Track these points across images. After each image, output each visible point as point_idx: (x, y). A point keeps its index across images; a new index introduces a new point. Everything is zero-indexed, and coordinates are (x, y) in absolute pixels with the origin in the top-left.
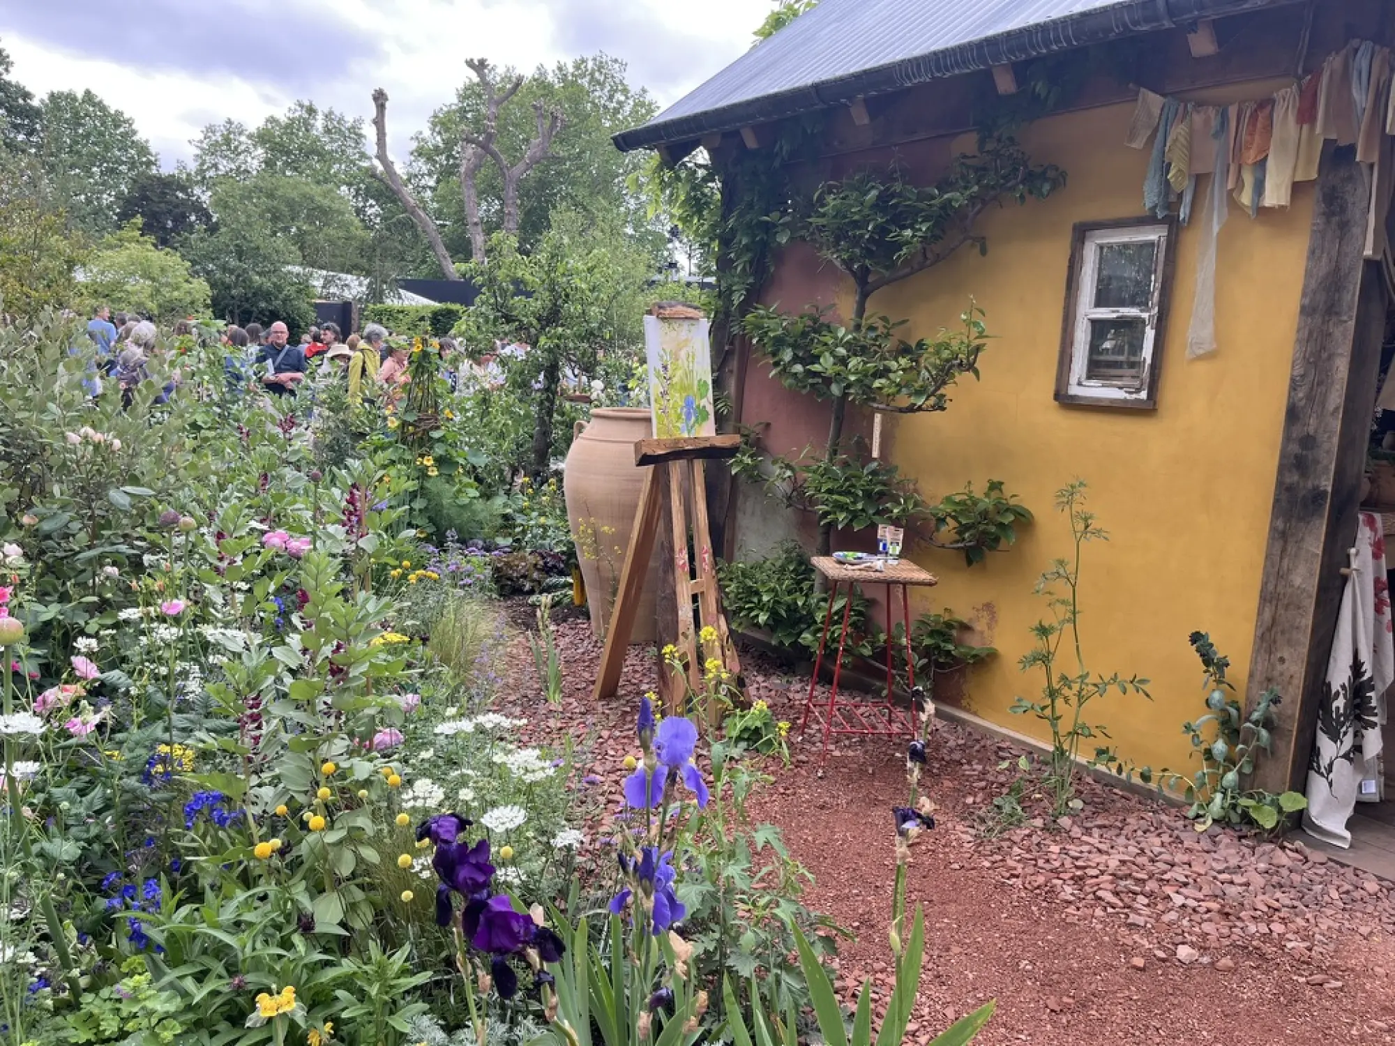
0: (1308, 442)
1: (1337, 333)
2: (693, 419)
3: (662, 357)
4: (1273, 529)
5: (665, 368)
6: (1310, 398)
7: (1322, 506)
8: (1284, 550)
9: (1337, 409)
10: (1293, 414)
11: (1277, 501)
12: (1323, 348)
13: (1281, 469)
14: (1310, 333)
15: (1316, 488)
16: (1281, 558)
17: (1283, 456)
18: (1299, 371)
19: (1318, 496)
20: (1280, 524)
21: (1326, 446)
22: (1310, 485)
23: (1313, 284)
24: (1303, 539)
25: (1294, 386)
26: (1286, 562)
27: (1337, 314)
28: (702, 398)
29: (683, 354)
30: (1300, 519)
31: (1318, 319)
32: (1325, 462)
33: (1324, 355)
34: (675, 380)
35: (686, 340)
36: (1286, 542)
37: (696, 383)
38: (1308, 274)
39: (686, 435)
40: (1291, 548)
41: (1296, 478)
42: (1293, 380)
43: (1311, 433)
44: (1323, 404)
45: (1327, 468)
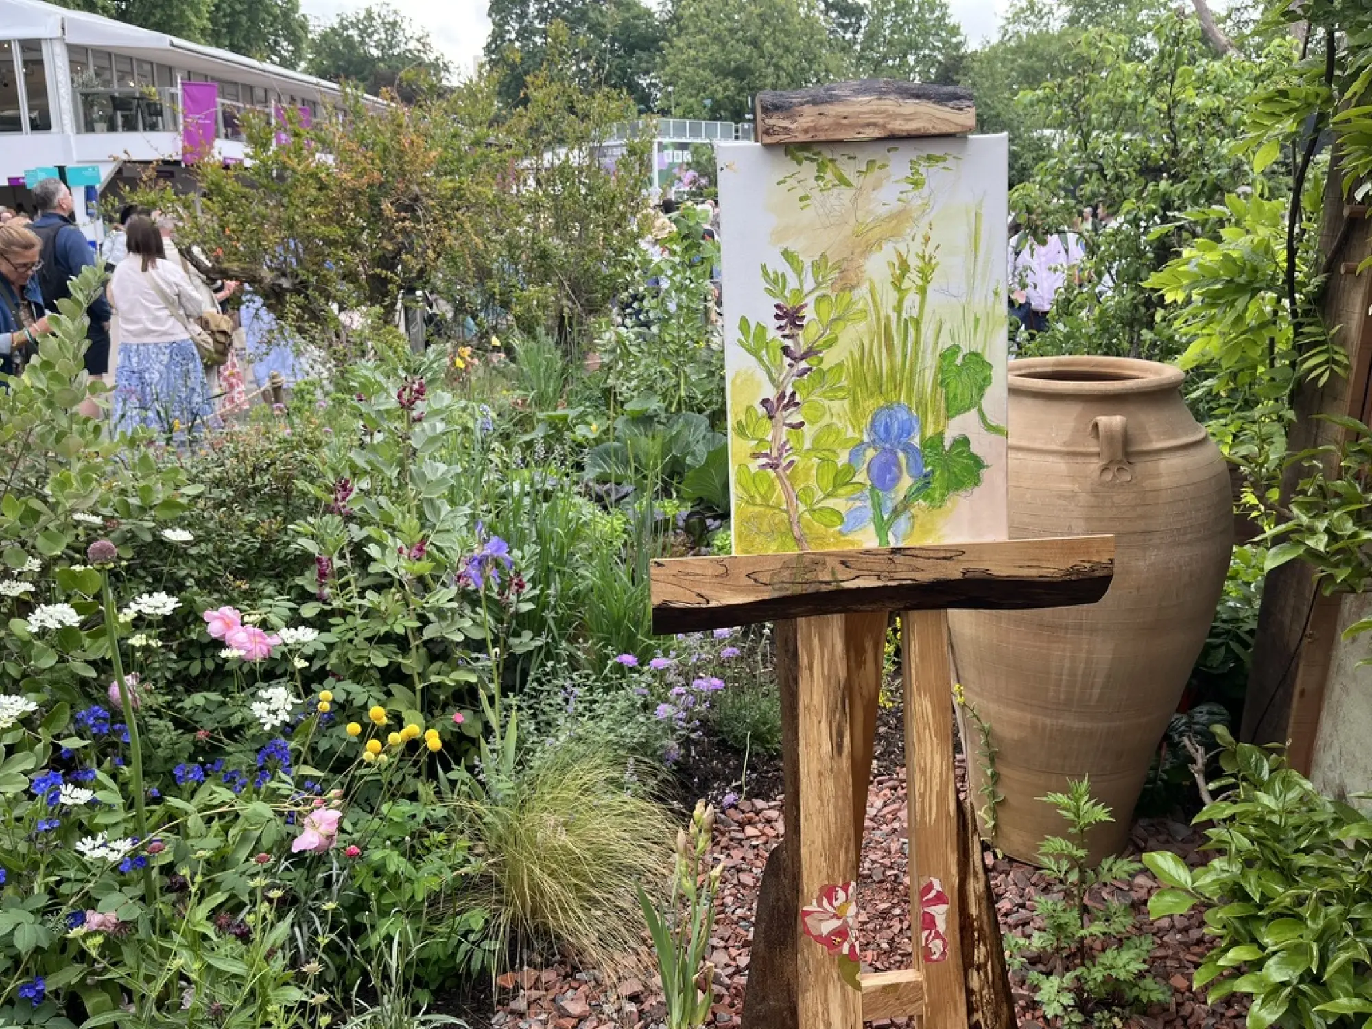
2: (906, 482)
3: (775, 282)
5: (790, 317)
28: (953, 409)
29: (877, 267)
34: (830, 358)
35: (900, 217)
37: (930, 363)
39: (868, 540)
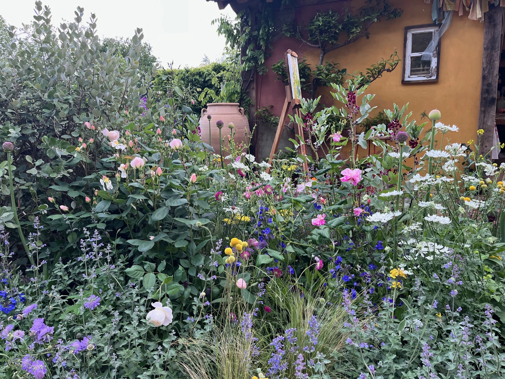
0: (489, 85)
1: (495, 54)
4: (481, 111)
6: (489, 73)
7: (494, 102)
8: (484, 116)
9: (497, 75)
10: (484, 78)
11: (481, 102)
12: (491, 59)
13: (482, 94)
14: (487, 55)
15: (492, 97)
16: (484, 118)
17: (482, 89)
18: (485, 66)
19: (493, 99)
20: (483, 109)
21: (494, 86)
22: (491, 96)
23: (487, 41)
24: (490, 112)
25: (484, 70)
26: (485, 119)
27: (495, 49)
30: (489, 106)
31: (489, 51)
32: (495, 90)
33: (492, 61)
36: (485, 114)
38: (485, 39)
40: (487, 115)
41: (487, 95)
42: (483, 68)
43: (490, 82)
44: (493, 74)
45: (495, 91)
